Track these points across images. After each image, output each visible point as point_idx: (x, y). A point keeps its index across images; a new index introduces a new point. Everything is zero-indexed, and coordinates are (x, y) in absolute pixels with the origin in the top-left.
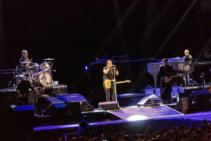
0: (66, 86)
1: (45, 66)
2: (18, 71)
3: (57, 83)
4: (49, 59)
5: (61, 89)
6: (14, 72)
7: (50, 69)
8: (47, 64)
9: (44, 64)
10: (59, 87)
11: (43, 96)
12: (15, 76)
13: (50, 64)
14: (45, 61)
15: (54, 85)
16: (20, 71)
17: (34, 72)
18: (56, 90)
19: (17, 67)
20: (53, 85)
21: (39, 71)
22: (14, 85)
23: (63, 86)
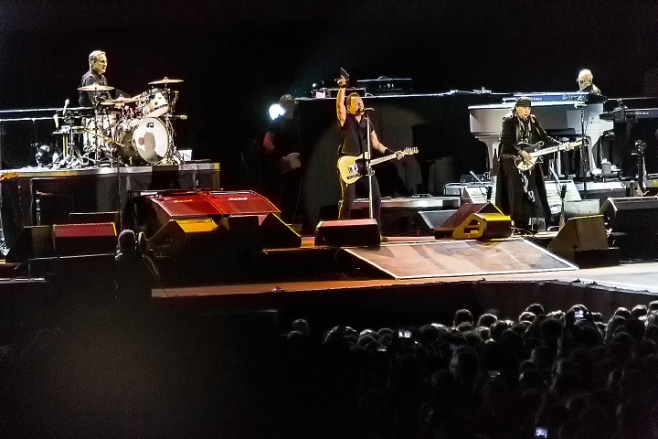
0: (217, 166)
1: (153, 102)
2: (68, 115)
3: (187, 154)
4: (166, 81)
5: (200, 174)
6: (56, 118)
7: (169, 112)
8: (159, 95)
9: (152, 97)
10: (194, 167)
11: (142, 194)
12: (60, 128)
13: (169, 97)
14: (156, 86)
15: (179, 162)
16: (77, 115)
17: (118, 118)
18: (184, 176)
19: (67, 102)
20: (176, 162)
21: (135, 117)
22: (55, 156)
23: (207, 166)
